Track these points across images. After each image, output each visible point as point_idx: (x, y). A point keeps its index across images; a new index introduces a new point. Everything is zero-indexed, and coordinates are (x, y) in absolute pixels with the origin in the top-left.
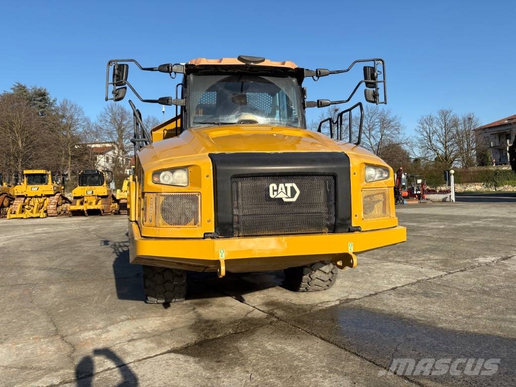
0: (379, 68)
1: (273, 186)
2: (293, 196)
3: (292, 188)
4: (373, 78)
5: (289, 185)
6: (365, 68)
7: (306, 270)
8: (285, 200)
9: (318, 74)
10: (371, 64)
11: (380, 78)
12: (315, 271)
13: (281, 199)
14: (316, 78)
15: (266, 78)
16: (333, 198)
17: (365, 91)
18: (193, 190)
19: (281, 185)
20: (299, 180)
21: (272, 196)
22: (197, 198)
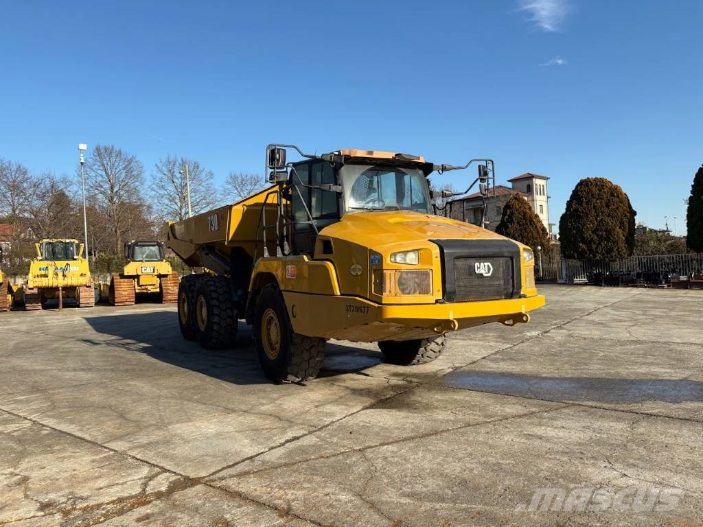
0: (490, 166)
1: (477, 264)
2: (489, 272)
3: (488, 266)
4: (486, 174)
5: (486, 264)
6: (479, 166)
7: (423, 342)
8: (485, 275)
9: (444, 169)
10: (484, 163)
11: (490, 175)
12: (430, 343)
13: (482, 274)
14: (441, 172)
15: (401, 169)
16: (511, 274)
17: (480, 185)
18: (426, 267)
19: (482, 264)
20: (492, 260)
21: (477, 272)
22: (429, 274)
